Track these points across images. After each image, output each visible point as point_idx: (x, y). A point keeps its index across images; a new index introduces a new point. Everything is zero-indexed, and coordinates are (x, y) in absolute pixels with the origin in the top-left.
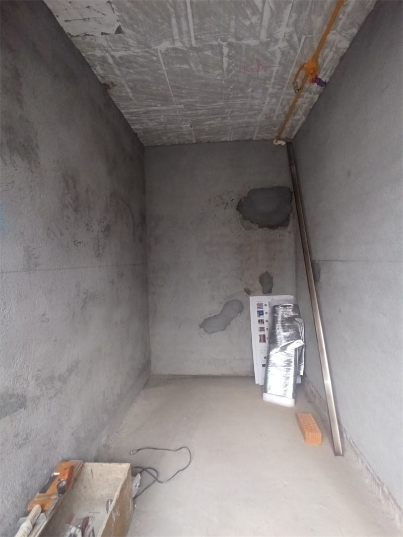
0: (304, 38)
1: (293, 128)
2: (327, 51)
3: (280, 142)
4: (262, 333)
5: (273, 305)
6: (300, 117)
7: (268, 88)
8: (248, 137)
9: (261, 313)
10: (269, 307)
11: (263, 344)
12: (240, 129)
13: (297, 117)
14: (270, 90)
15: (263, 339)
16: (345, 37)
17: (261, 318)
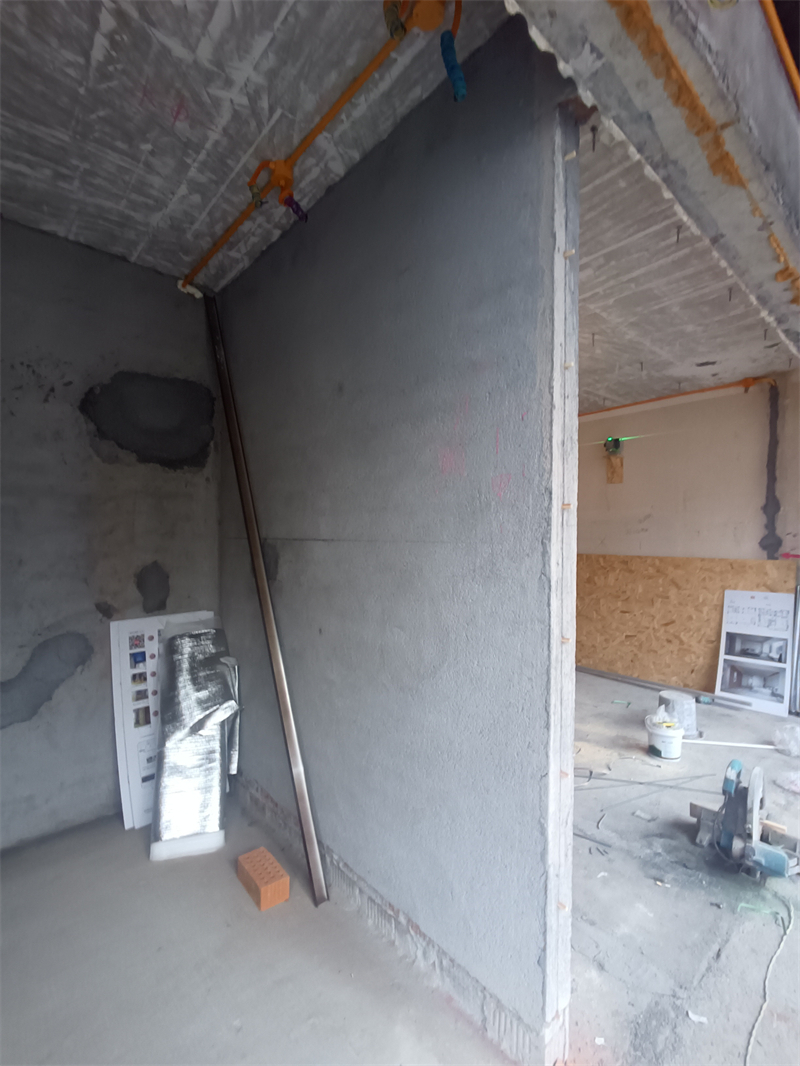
0: (278, 112)
1: (222, 271)
2: (311, 161)
3: (190, 289)
4: (142, 704)
5: (169, 636)
6: (239, 257)
7: (188, 167)
8: (117, 249)
9: (138, 658)
10: (160, 642)
11: (145, 730)
12: (101, 222)
13: (233, 254)
14: (193, 173)
15: (143, 717)
16: (341, 155)
17: (140, 669)
